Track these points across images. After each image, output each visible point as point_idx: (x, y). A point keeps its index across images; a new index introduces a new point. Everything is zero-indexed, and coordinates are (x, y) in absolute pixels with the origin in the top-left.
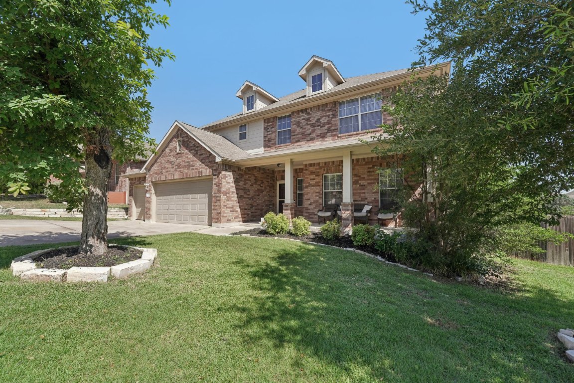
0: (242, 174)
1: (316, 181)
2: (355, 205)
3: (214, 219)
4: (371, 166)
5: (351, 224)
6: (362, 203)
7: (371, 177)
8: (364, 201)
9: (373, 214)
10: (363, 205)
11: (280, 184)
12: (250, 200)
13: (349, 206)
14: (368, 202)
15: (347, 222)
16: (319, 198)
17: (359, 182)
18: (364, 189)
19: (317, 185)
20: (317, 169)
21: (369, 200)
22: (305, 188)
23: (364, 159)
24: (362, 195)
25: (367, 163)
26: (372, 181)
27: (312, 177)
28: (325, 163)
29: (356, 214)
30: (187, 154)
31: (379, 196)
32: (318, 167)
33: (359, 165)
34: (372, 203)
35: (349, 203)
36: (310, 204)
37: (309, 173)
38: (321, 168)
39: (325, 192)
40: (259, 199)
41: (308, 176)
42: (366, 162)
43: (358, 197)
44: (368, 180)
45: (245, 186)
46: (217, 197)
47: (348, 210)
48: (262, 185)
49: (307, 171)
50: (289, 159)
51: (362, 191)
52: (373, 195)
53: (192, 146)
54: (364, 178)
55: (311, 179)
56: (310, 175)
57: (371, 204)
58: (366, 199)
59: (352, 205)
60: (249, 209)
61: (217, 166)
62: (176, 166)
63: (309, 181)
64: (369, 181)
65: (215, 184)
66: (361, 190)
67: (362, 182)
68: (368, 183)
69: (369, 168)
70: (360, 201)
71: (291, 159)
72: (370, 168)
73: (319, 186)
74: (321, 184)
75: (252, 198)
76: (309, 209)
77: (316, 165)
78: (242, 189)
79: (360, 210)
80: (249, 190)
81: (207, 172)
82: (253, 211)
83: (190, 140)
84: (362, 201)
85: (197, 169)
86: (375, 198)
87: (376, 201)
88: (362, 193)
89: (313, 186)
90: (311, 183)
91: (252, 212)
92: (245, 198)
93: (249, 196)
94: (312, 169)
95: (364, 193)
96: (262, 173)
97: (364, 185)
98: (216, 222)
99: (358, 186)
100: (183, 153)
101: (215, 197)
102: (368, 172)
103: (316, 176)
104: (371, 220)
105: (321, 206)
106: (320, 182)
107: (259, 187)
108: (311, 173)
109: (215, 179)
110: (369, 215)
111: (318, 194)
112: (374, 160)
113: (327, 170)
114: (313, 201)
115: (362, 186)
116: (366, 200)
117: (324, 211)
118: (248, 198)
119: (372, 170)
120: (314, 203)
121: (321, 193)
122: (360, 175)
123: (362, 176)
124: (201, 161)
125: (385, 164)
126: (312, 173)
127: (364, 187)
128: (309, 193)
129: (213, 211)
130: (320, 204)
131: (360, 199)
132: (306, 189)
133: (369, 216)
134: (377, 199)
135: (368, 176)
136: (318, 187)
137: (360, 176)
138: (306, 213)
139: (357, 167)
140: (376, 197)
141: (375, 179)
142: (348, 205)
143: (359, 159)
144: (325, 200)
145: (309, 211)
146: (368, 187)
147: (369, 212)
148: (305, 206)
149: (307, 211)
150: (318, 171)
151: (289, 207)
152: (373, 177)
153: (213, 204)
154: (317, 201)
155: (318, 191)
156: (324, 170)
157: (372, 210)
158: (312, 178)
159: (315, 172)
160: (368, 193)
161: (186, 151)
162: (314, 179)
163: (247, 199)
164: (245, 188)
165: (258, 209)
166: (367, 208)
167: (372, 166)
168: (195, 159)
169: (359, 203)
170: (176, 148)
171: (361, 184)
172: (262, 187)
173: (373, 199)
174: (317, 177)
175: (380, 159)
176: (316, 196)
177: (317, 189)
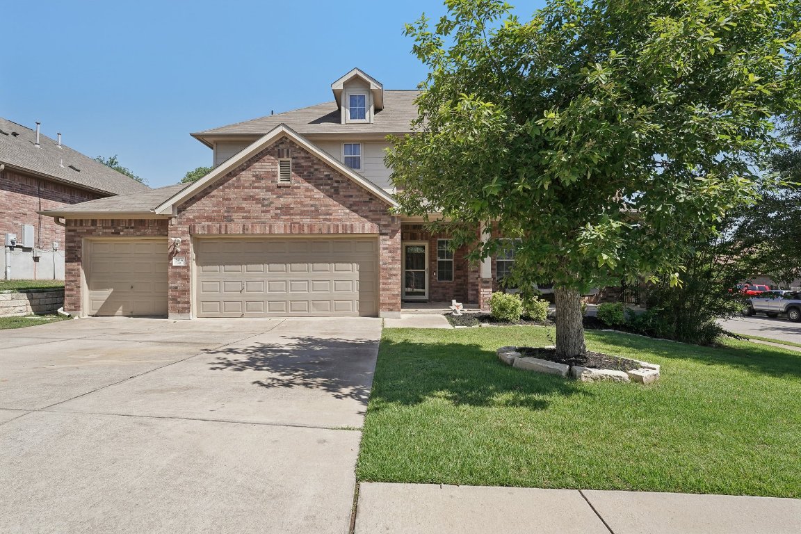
3: (384, 304)
30: (307, 190)
39: (498, 262)
46: (391, 269)
53: (321, 179)
61: (390, 219)
62: (277, 208)
65: (384, 249)
81: (366, 227)
83: (316, 167)
85: (340, 220)
98: (391, 310)
100: (299, 188)
101: (384, 269)
105: (495, 281)
109: (385, 240)
124: (348, 208)
129: (381, 293)
144: (498, 272)
153: (381, 281)
161: (307, 184)
168: (330, 201)
170: (275, 176)
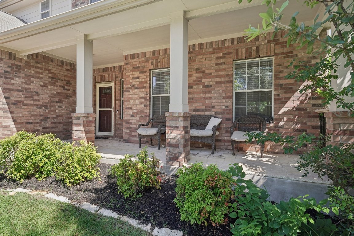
0: (20, 66)
1: (141, 80)
2: (192, 117)
4: (221, 55)
5: (183, 156)
6: (207, 113)
7: (220, 73)
8: (210, 111)
9: (224, 132)
10: (209, 118)
11: (100, 88)
12: (41, 108)
13: (180, 119)
14: (216, 113)
15: (176, 150)
16: (145, 106)
17: (203, 80)
18: (210, 92)
19: (141, 86)
20: (143, 62)
21: (218, 108)
22: (126, 91)
23: (211, 43)
24: (207, 101)
25: (215, 51)
26: (223, 79)
27: (136, 74)
28: (154, 52)
29: (195, 133)
31: (232, 103)
32: (143, 59)
33: (202, 54)
34: (222, 113)
35: (179, 113)
36: (132, 116)
37: (131, 68)
38: (147, 61)
39: (153, 97)
40: (61, 107)
41: (129, 74)
42: (214, 49)
43: (201, 104)
44: (216, 77)
45: (26, 86)
47: (177, 127)
48: (66, 87)
49: (129, 66)
50: (83, 34)
51: (208, 95)
52: (224, 101)
54: (211, 74)
55: (133, 78)
56: (131, 71)
57: (220, 116)
58: (213, 107)
59: (185, 118)
60: (37, 123)
63: (131, 81)
64: (218, 80)
66: (205, 93)
67: (207, 81)
68: (217, 83)
69: (218, 58)
70: (203, 110)
71: (86, 36)
72: (220, 58)
73: (145, 87)
74: (148, 85)
75: (46, 106)
76: (131, 123)
77: (140, 56)
78: (19, 91)
79: (203, 126)
80: (37, 92)
82: (47, 126)
84: (206, 111)
86: (227, 107)
87: (228, 110)
88: (207, 98)
89: (137, 88)
90: (133, 83)
91: (44, 128)
92: (26, 105)
93: (37, 103)
94: (135, 62)
95: (210, 98)
96: (67, 70)
97: (211, 86)
99: (201, 87)
102: (217, 64)
103: (140, 73)
104: (220, 141)
105: (147, 118)
106: (146, 82)
107: (60, 90)
108: (134, 68)
110: (217, 133)
111: (143, 100)
112: (226, 45)
113: (157, 62)
114: (135, 111)
115: (208, 86)
116: (213, 110)
117: (150, 125)
118: (37, 105)
119: (222, 61)
120: (137, 113)
121: (148, 98)
122: (204, 69)
123: (207, 72)
125: (244, 50)
126: (136, 68)
127: (210, 88)
128: (131, 98)
130: (146, 116)
131: (204, 108)
132: (127, 93)
133: (218, 136)
134: (229, 108)
135: (216, 71)
136: (143, 90)
137: (204, 72)
138: (127, 128)
139: (200, 57)
140: (228, 104)
141: (227, 75)
142: (177, 118)
143: (202, 44)
144: (153, 110)
145: (131, 126)
146: (216, 89)
147: (217, 128)
148: (126, 118)
149: (128, 126)
150: (143, 64)
151: (81, 121)
152: (224, 73)
154: (142, 111)
155: (143, 96)
156: (152, 63)
157: (222, 125)
158: (136, 76)
159: (139, 67)
160: (215, 98)
162: (138, 78)
163: (34, 108)
164: (29, 89)
165: (60, 123)
166: (214, 122)
167: (224, 54)
169: (203, 113)
171: (206, 84)
172: (69, 90)
173: (224, 107)
174: (142, 75)
175: (236, 43)
176: (141, 103)
177: (143, 93)
